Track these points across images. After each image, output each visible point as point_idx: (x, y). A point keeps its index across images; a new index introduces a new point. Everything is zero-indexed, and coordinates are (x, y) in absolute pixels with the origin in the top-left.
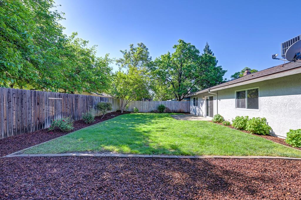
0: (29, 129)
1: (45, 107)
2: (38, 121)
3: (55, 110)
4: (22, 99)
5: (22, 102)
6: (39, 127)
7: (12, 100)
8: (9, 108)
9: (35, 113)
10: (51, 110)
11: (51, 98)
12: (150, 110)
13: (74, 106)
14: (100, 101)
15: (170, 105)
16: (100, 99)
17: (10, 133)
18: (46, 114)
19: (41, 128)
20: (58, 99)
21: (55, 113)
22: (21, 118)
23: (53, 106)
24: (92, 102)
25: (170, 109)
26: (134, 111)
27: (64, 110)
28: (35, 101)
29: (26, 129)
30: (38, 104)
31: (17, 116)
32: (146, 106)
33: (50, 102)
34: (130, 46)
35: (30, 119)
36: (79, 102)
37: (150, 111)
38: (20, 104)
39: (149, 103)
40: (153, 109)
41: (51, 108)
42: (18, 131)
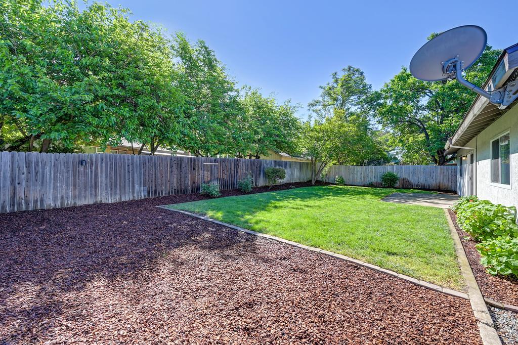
0: (186, 192)
1: (200, 172)
2: (194, 185)
3: (211, 176)
4: (181, 165)
5: (180, 167)
6: (194, 191)
7: (174, 166)
8: (172, 172)
9: (191, 177)
10: (206, 175)
11: (206, 164)
12: (367, 181)
13: (233, 172)
14: (273, 166)
15: (411, 175)
16: (273, 164)
17: (172, 193)
18: (202, 179)
19: (197, 192)
20: (214, 164)
21: (211, 178)
22: (180, 180)
23: (208, 171)
24: (260, 167)
25: (412, 181)
26: (336, 182)
27: (220, 176)
28: (191, 166)
29: (184, 190)
30: (194, 169)
31: (177, 178)
32: (359, 174)
33: (206, 168)
34: (332, 76)
35: (186, 182)
36: (240, 167)
37: (367, 183)
38: (179, 169)
39: (366, 170)
40: (374, 180)
41: (207, 174)
42: (178, 191)
